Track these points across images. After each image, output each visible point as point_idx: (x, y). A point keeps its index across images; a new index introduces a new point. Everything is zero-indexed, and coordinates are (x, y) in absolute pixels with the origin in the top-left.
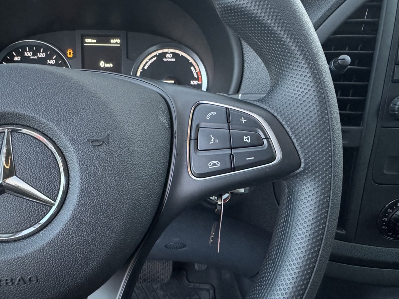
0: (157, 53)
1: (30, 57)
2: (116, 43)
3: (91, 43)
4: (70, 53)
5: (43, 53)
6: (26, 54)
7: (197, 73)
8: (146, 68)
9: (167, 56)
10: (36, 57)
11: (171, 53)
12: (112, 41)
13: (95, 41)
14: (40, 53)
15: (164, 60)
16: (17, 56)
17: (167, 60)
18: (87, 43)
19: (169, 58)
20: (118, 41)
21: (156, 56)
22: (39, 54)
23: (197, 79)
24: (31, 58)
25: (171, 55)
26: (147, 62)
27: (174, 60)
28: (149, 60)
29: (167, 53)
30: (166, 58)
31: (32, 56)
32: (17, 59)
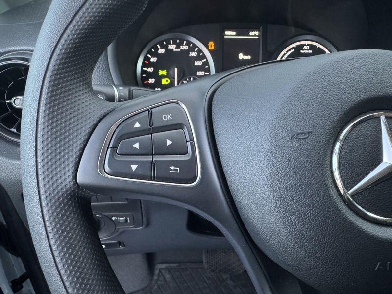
0: (295, 45)
1: (173, 49)
2: (255, 35)
3: (231, 35)
4: (211, 45)
5: (186, 45)
6: (170, 47)
9: (305, 48)
10: (179, 50)
11: (308, 45)
12: (251, 34)
13: (234, 33)
14: (183, 45)
15: (302, 51)
16: (162, 48)
17: (304, 51)
18: (227, 35)
19: (306, 50)
20: (257, 33)
21: (293, 48)
22: (181, 46)
24: (175, 50)
25: (309, 47)
26: (285, 54)
27: (311, 52)
28: (287, 52)
29: (305, 45)
30: (303, 50)
31: (176, 48)
32: (161, 51)
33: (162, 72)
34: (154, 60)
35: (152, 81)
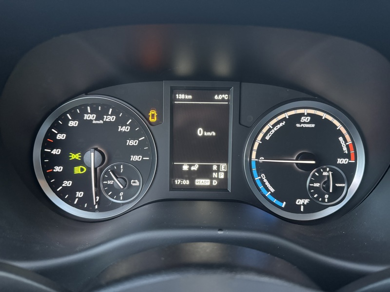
0: (286, 115)
1: (91, 120)
2: (223, 100)
3: (185, 100)
4: (153, 115)
5: (111, 115)
6: (86, 117)
7: (348, 146)
8: (267, 138)
9: (303, 119)
10: (101, 122)
11: (309, 115)
12: (216, 97)
13: (190, 97)
14: (108, 115)
15: (298, 125)
16: (73, 119)
17: (302, 125)
18: (179, 100)
19: (304, 123)
20: (226, 97)
21: (284, 119)
22: (105, 117)
23: (348, 156)
24: (94, 122)
25: (309, 118)
26: (270, 130)
27: (313, 126)
28: (274, 126)
29: (303, 115)
30: (301, 123)
31: (95, 120)
32: (73, 124)
33: (75, 156)
34: (61, 137)
35: (58, 169)
